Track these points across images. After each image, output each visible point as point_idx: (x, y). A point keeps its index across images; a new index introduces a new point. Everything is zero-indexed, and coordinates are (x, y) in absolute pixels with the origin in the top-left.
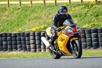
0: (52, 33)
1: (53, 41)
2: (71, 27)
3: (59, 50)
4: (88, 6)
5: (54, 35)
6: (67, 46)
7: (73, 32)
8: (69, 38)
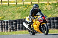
0: (29, 20)
1: (30, 25)
2: (42, 16)
3: (34, 30)
4: (27, 6)
5: (31, 22)
6: (39, 28)
7: (43, 19)
8: (40, 23)
